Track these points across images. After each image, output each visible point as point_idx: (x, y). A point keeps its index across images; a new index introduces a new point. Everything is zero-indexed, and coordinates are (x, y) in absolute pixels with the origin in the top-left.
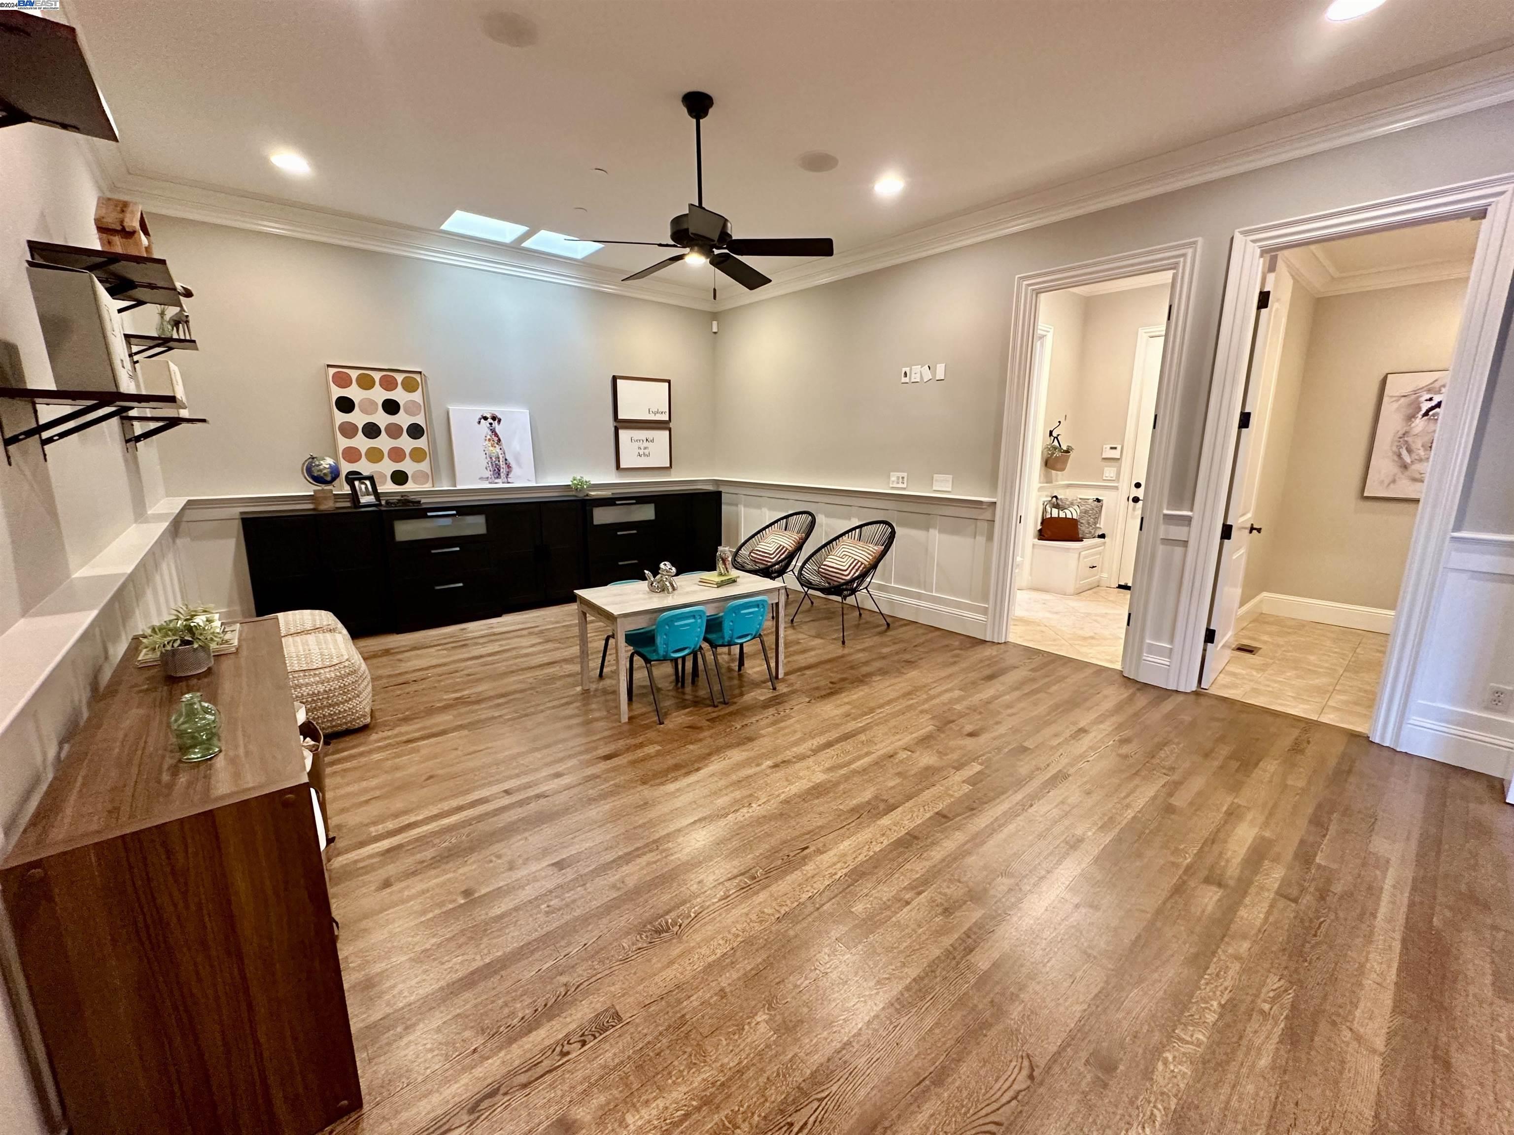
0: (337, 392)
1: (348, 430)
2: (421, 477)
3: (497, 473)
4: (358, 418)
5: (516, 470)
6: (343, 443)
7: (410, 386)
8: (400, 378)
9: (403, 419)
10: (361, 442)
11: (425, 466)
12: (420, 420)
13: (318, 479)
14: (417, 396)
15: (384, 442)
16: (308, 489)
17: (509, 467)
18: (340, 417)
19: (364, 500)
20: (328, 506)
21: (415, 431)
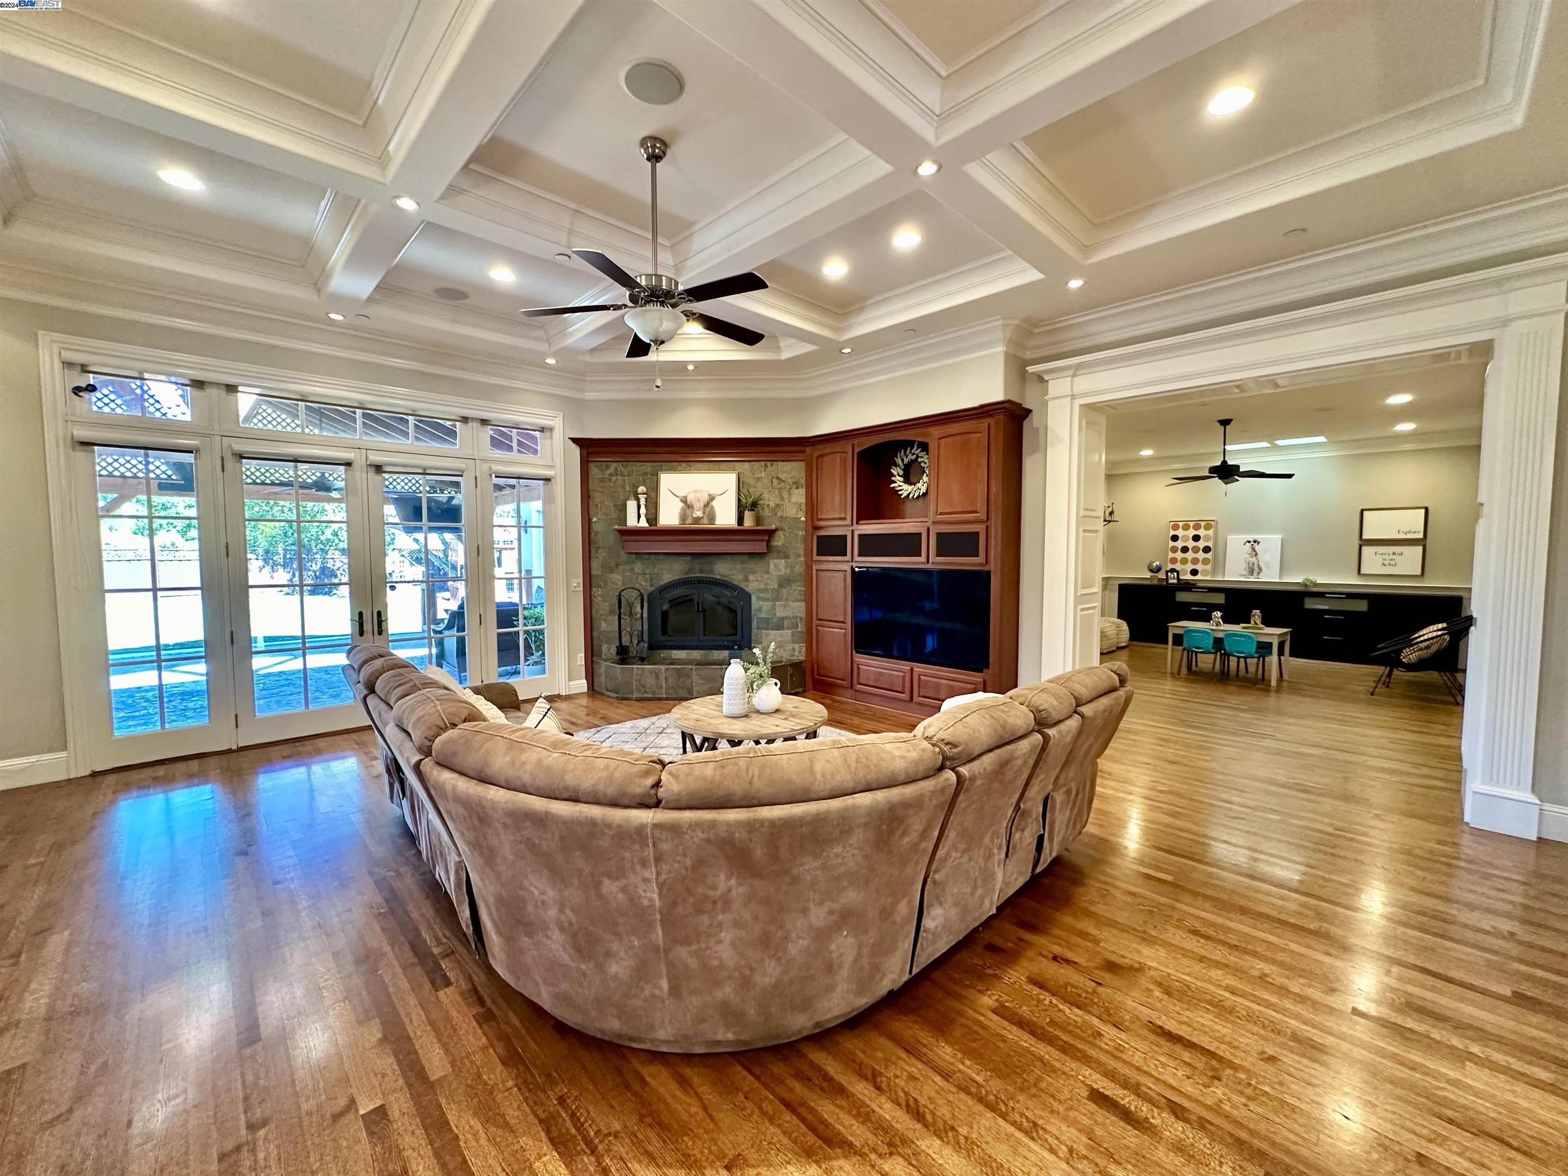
0: (1172, 533)
1: (1174, 550)
2: (1205, 572)
3: (1251, 572)
4: (1179, 544)
5: (1265, 570)
6: (1171, 555)
7: (1207, 527)
8: (1203, 524)
9: (1201, 544)
10: (1179, 555)
11: (1208, 567)
12: (1210, 544)
13: (1151, 571)
14: (1211, 532)
15: (1190, 555)
16: (1148, 575)
17: (1260, 569)
18: (1172, 544)
19: (1171, 581)
20: (1155, 582)
21: (1207, 550)
